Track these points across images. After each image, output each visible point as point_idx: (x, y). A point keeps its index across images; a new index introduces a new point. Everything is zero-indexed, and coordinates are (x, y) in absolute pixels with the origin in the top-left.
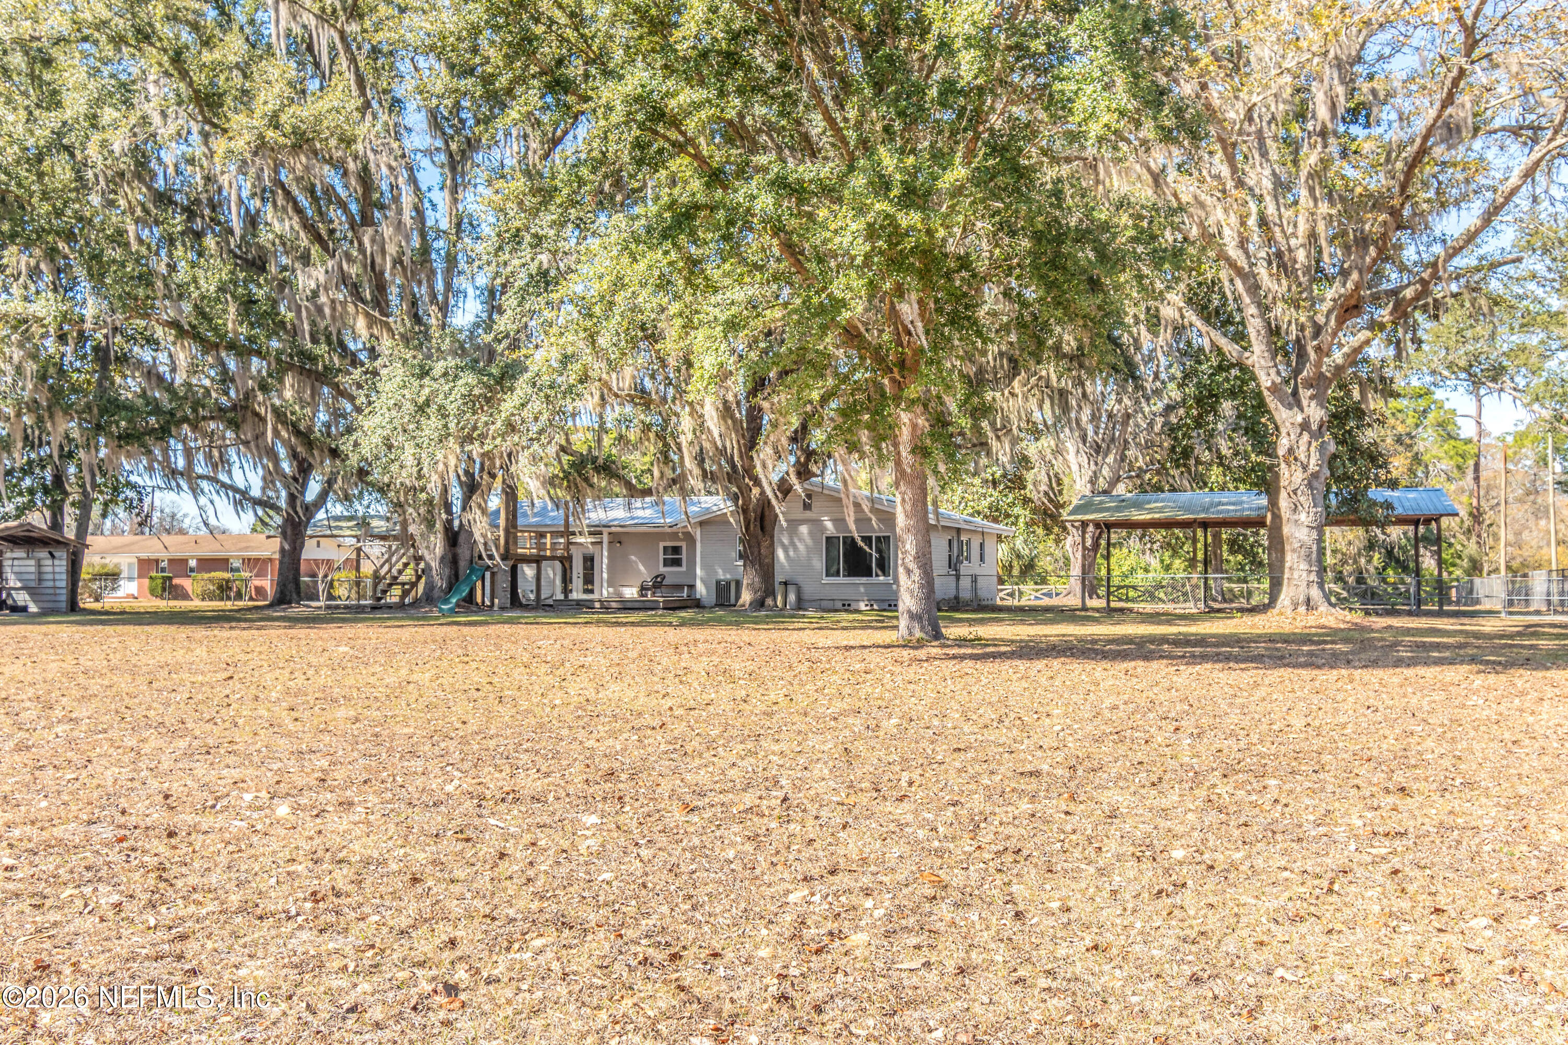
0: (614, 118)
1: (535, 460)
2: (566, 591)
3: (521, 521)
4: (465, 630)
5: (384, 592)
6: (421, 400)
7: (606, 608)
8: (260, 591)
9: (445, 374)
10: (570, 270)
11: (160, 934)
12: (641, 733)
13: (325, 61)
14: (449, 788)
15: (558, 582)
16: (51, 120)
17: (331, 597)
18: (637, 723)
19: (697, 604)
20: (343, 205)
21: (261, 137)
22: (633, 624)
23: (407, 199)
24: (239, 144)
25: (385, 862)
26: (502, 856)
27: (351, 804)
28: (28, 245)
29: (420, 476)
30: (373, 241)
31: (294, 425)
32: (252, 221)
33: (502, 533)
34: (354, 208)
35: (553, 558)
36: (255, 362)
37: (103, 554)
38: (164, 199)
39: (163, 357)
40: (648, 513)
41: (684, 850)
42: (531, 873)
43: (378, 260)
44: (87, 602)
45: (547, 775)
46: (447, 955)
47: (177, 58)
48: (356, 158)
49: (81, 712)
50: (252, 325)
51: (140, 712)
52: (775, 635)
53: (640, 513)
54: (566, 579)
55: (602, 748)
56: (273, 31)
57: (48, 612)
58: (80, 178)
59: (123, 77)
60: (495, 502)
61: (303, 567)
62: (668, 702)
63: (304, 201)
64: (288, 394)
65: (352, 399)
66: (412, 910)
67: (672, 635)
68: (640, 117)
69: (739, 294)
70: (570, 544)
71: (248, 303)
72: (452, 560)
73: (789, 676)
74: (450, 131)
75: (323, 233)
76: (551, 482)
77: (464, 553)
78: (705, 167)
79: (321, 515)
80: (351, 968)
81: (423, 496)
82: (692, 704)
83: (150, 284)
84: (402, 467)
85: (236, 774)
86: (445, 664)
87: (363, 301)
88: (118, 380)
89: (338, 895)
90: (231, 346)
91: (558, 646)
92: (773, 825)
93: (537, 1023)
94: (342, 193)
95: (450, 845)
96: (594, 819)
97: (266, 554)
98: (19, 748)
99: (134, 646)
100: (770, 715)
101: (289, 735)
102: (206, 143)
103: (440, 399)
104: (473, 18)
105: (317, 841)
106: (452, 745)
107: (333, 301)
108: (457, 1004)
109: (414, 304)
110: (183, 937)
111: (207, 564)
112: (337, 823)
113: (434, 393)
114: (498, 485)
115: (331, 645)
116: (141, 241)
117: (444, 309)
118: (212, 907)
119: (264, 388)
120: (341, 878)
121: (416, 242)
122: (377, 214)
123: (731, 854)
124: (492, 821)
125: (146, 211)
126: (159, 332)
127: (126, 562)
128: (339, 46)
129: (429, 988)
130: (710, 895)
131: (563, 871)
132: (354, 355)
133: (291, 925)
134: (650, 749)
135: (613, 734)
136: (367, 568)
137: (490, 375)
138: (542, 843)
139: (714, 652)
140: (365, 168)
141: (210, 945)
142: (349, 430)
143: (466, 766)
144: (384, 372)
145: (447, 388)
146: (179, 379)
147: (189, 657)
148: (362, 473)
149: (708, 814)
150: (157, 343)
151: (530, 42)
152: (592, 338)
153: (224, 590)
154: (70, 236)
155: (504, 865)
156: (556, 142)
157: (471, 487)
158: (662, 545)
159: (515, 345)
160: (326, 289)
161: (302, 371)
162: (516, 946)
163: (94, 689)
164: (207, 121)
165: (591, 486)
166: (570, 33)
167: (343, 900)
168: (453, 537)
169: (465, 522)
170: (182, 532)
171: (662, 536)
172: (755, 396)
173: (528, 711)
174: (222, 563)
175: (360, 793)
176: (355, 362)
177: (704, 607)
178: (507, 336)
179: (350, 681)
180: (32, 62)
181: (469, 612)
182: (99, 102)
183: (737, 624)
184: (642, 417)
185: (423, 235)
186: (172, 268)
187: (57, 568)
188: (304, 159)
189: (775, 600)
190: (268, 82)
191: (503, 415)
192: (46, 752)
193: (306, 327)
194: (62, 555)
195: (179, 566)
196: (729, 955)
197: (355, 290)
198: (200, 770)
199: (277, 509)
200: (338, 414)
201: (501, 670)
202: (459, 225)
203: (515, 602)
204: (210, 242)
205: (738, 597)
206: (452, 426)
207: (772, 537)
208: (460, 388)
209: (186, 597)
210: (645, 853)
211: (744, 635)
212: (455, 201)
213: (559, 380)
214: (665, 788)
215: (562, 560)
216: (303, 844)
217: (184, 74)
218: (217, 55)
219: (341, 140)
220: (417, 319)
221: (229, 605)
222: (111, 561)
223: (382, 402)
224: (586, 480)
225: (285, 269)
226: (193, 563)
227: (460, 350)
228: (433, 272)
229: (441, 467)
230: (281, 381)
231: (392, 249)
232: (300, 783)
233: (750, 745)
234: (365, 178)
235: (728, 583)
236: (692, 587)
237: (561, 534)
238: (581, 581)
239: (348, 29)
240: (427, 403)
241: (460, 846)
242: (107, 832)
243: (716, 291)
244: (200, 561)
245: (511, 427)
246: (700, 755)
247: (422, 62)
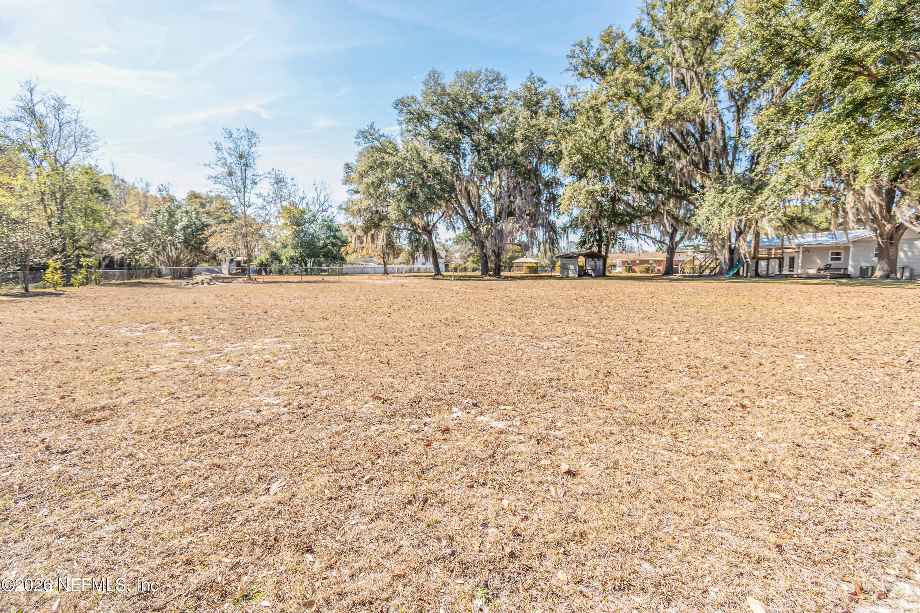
0: (824, 69)
1: (771, 220)
2: (780, 271)
3: (761, 244)
4: (737, 284)
5: (703, 271)
6: (722, 202)
7: (799, 277)
8: (659, 270)
9: (732, 191)
10: (793, 141)
11: (640, 370)
12: (824, 327)
13: (689, 84)
14: (736, 338)
15: (777, 267)
16: (600, 129)
17: (683, 273)
18: (821, 322)
19: (849, 277)
20: (693, 135)
21: (665, 118)
22: (814, 284)
23: (719, 128)
24: (658, 123)
25: (713, 360)
26: (760, 364)
27: (698, 339)
28: (594, 168)
29: (720, 229)
30: (705, 146)
31: (673, 215)
32: (660, 148)
33: (752, 249)
34: (697, 136)
35: (775, 258)
36: (661, 195)
37: (612, 259)
38: (632, 147)
39: (630, 198)
40: (824, 239)
41: (850, 374)
42: (774, 372)
43: (706, 153)
44: (607, 274)
45: (778, 338)
46: (741, 394)
47: (638, 99)
48: (699, 117)
49: (611, 304)
50: (660, 184)
51: (627, 305)
52: (897, 290)
53: (819, 239)
54: (781, 266)
55: (803, 331)
56: (670, 78)
57: (597, 277)
58: (608, 146)
59: (621, 110)
60: (750, 237)
61: (674, 263)
62: (836, 315)
63: (678, 137)
64: (671, 205)
65: (694, 204)
66: (725, 377)
67: (835, 288)
68: (838, 65)
69: (888, 136)
70: (783, 252)
71: (658, 177)
72: (731, 259)
73: (908, 308)
74: (737, 98)
75: (686, 147)
76: (776, 229)
77: (736, 257)
78: (874, 79)
79: (681, 245)
80: (704, 391)
81: (721, 237)
82: (850, 317)
83: (628, 175)
84: (713, 227)
85: (658, 326)
86: (730, 296)
87: (700, 169)
88: (617, 206)
89: (697, 368)
90: (653, 191)
91: (778, 291)
92: (902, 371)
93: (781, 426)
94: (693, 131)
95: (737, 358)
96: (802, 357)
97: (661, 259)
98: (595, 313)
99: (623, 286)
100: (898, 324)
101: (675, 315)
102: (646, 125)
103: (729, 201)
104: (755, 47)
105: (687, 350)
106: (736, 324)
107: (689, 171)
108: (746, 412)
109: (719, 167)
110: (647, 372)
111: (642, 262)
112: (694, 345)
113: (727, 199)
114: (752, 231)
115: (685, 288)
116: (625, 162)
117: (732, 167)
118: (655, 365)
119: (663, 204)
120: (697, 362)
121: (722, 144)
122: (706, 136)
123: (877, 380)
124: (755, 352)
125: (627, 152)
126: (630, 190)
127: (618, 262)
128: (694, 77)
129: (735, 404)
130: (866, 395)
131: (789, 373)
132: (695, 189)
133: (681, 375)
134: (828, 333)
135: (810, 326)
136: (697, 263)
137: (751, 189)
138: (778, 362)
139: (860, 297)
140: (703, 121)
141: (655, 376)
142: (693, 215)
143: (743, 331)
144: (707, 193)
145: (732, 196)
146: (636, 204)
147: (640, 290)
148: (697, 230)
149: (862, 362)
150: (629, 193)
151: (781, 49)
152: (803, 168)
153: (647, 270)
154: (605, 164)
155: (761, 368)
156: (787, 89)
157: (740, 233)
158: (830, 252)
159: (765, 175)
160: (686, 167)
161: (676, 196)
162: (770, 397)
163: (613, 298)
164: (647, 117)
165: (797, 229)
166: (802, 39)
167: (698, 370)
168: (732, 251)
169: (737, 246)
170: (634, 252)
171: (831, 248)
172: (896, 181)
173: (767, 314)
174: (647, 262)
175: (701, 336)
176: (696, 191)
177: (852, 278)
178: (761, 173)
179: (693, 300)
180: (594, 112)
181: (737, 278)
182: (613, 120)
183: (873, 285)
184: (825, 198)
185: (724, 140)
186: (635, 168)
187: (600, 263)
188: (680, 122)
189: (896, 275)
190: (668, 98)
191: (757, 204)
192: (603, 314)
193: (679, 181)
194: (601, 260)
195: (634, 263)
196: (879, 421)
197: (696, 166)
198: (647, 323)
199: (666, 244)
200: (689, 210)
201: (753, 299)
202: (740, 133)
203: (757, 275)
204: (646, 158)
205: (873, 273)
206: (734, 211)
207: (897, 247)
208: (738, 195)
209: (636, 272)
210: (828, 372)
211: (878, 290)
212: (739, 124)
213: (785, 187)
214: (838, 349)
215: (779, 259)
216: (682, 350)
217: (640, 103)
218: (651, 94)
219: (694, 112)
220: (721, 173)
221: (649, 275)
222: (614, 262)
223: (706, 205)
224: (794, 227)
225: (671, 162)
226: (638, 262)
227: (738, 181)
228: (728, 154)
229: (729, 226)
230: (669, 201)
231: (712, 148)
232: (680, 330)
233: (885, 336)
234: (702, 124)
235: (867, 268)
236: (846, 269)
237: (780, 249)
238: (788, 267)
239: (698, 70)
240: (724, 203)
241: (742, 359)
242: (621, 338)
243: (875, 136)
244: (640, 261)
245: (760, 208)
246: (857, 338)
247: (727, 74)
